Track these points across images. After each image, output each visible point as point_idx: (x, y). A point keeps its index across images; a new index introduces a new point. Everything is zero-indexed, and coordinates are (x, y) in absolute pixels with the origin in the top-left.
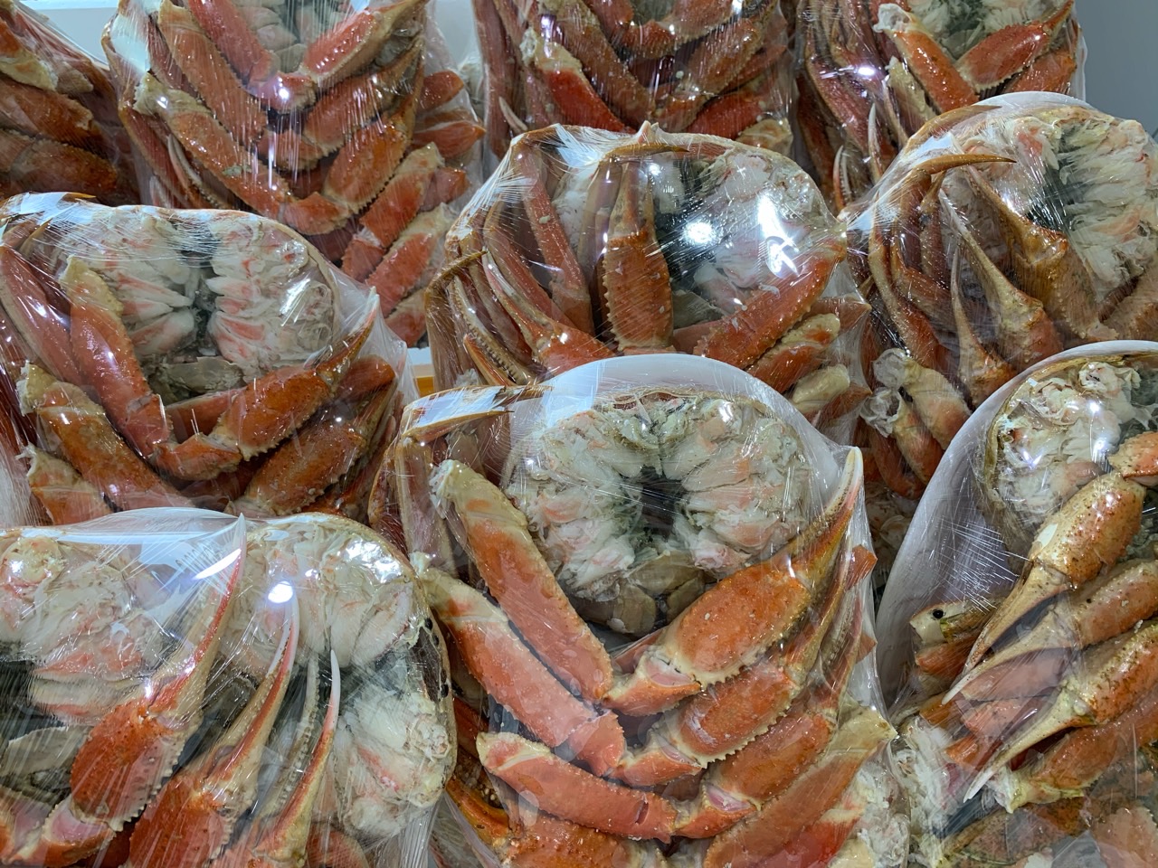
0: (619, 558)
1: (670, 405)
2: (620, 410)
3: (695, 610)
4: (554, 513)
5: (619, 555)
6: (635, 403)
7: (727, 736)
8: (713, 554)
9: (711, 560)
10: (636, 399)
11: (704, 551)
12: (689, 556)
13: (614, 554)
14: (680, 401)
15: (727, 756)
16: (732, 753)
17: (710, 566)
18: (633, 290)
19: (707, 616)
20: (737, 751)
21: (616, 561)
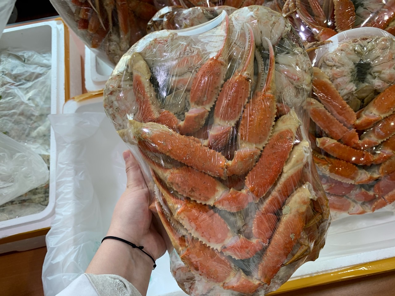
0: (353, 87)
1: (368, 40)
2: (354, 43)
3: (378, 98)
4: (336, 74)
5: (352, 87)
6: (358, 41)
7: (388, 132)
8: (380, 84)
9: (379, 86)
10: (358, 40)
11: (377, 83)
12: (373, 85)
13: (352, 86)
14: (371, 39)
15: (387, 139)
16: (388, 138)
17: (379, 88)
18: (345, 14)
19: (383, 98)
20: (390, 138)
21: (352, 89)
